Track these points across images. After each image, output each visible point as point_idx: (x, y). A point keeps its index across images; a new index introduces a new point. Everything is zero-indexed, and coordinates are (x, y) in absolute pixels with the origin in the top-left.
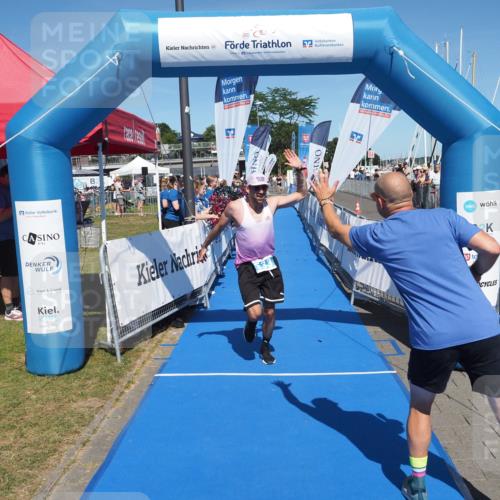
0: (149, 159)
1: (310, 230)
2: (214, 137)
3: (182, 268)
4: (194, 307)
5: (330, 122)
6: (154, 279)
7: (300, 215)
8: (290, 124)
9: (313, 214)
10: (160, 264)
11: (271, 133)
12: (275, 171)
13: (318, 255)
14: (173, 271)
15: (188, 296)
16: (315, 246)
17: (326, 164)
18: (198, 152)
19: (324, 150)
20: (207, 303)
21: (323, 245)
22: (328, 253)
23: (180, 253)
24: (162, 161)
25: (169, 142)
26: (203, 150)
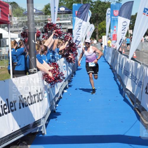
0: (3, 28)
1: (118, 78)
2: (50, 12)
3: (27, 106)
4: (35, 133)
5: (133, 1)
6: (6, 113)
7: (112, 68)
8: (105, 3)
9: (121, 67)
10: (11, 103)
11: (91, 9)
12: (94, 36)
13: (124, 97)
14: (20, 108)
15: (31, 126)
16: (122, 90)
17: (131, 32)
18: (39, 22)
19: (128, 21)
20: (44, 131)
21: (128, 90)
22: (132, 96)
23: (26, 95)
24: (13, 29)
25: (18, 15)
26: (42, 21)
